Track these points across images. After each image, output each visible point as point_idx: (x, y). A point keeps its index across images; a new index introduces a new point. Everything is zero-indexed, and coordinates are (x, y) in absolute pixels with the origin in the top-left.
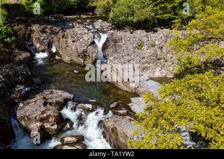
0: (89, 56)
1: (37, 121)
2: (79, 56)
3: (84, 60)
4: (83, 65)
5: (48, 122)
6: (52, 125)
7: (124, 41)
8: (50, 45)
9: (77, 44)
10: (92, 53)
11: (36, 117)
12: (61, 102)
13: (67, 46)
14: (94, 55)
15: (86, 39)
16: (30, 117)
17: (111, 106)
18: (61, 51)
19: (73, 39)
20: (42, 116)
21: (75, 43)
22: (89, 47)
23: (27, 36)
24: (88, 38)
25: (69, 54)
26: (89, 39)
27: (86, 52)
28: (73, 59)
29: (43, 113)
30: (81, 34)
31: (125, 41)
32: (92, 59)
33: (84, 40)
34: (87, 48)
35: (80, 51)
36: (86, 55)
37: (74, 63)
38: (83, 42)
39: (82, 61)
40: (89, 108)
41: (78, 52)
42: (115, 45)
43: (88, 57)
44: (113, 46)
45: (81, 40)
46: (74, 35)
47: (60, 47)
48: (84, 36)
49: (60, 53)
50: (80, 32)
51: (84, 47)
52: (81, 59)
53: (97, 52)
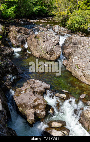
0: (54, 53)
1: (31, 108)
2: (47, 53)
3: (50, 57)
4: (49, 60)
5: (38, 108)
6: (42, 112)
7: (82, 44)
8: (23, 42)
9: (47, 43)
10: (57, 51)
11: (30, 105)
13: (38, 45)
14: (58, 53)
15: (53, 40)
16: (27, 104)
17: (81, 97)
18: (32, 48)
19: (44, 40)
20: (34, 104)
21: (45, 43)
22: (55, 47)
23: (5, 34)
25: (39, 50)
26: (55, 41)
27: (53, 50)
28: (41, 54)
29: (35, 101)
30: (50, 36)
31: (84, 44)
32: (57, 56)
33: (52, 41)
34: (54, 47)
35: (48, 49)
36: (52, 53)
37: (42, 58)
39: (49, 57)
40: (64, 97)
41: (47, 50)
42: (74, 47)
43: (54, 54)
44: (72, 46)
45: (49, 41)
46: (45, 37)
47: (32, 45)
48: (52, 38)
49: (31, 49)
50: (49, 35)
51: (51, 46)
52: (48, 55)
53: (60, 51)
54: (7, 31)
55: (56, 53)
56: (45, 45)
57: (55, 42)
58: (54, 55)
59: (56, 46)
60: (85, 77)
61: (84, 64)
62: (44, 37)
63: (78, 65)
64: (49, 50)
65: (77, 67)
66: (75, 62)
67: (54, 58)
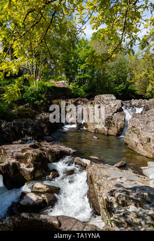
0: (114, 124)
1: (13, 157)
3: (108, 129)
4: (106, 134)
6: (28, 167)
10: (118, 120)
11: (13, 153)
12: (55, 152)
14: (119, 123)
15: (113, 105)
16: (7, 151)
20: (20, 154)
24: (115, 104)
26: (116, 106)
27: (112, 119)
29: (23, 151)
30: (107, 100)
32: (118, 127)
33: (110, 106)
34: (113, 115)
36: (111, 123)
37: (98, 133)
38: (109, 108)
39: (106, 130)
43: (113, 125)
45: (106, 106)
48: (110, 103)
50: (106, 98)
51: (109, 113)
52: (105, 127)
53: (123, 119)
55: (116, 123)
58: (114, 127)
59: (116, 112)
60: (142, 145)
61: (142, 124)
62: (99, 102)
63: (134, 127)
64: (105, 118)
65: (133, 131)
66: (130, 124)
67: (113, 131)
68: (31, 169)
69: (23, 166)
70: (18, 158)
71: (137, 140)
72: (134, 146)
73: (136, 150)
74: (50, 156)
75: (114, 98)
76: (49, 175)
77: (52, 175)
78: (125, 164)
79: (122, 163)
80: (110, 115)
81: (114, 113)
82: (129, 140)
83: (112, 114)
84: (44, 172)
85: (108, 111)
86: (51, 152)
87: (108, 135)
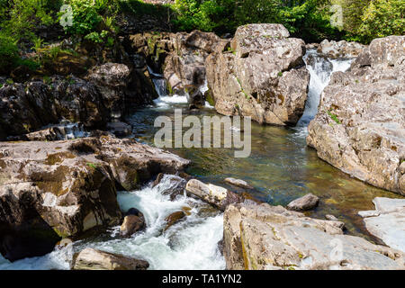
0: (280, 97)
1: (21, 176)
2: (255, 95)
3: (266, 109)
4: (261, 120)
5: (57, 191)
6: (65, 203)
7: (389, 57)
9: (254, 61)
10: (291, 89)
11: (22, 166)
12: (137, 164)
13: (232, 72)
14: (294, 96)
15: (280, 51)
16: (8, 159)
18: (218, 90)
19: (244, 49)
20: (44, 167)
21: (248, 59)
22: (285, 74)
23: (156, 59)
24: (286, 50)
25: (233, 92)
26: (288, 53)
27: (276, 86)
28: (240, 106)
30: (267, 38)
31: (394, 54)
32: (289, 106)
33: (274, 53)
34: (280, 75)
35: (257, 82)
36: (273, 95)
38: (271, 58)
39: (261, 111)
41: (252, 84)
43: (279, 101)
45: (265, 53)
46: (250, 39)
47: (216, 77)
48: (275, 45)
49: (215, 95)
50: (265, 34)
51: (271, 71)
52: (259, 105)
53: (305, 87)
54: (163, 51)
55: (285, 95)
56: (248, 64)
57: (288, 56)
58: (281, 104)
59: (288, 70)
60: (357, 152)
61: (358, 99)
62: (247, 41)
63: (337, 107)
64: (260, 84)
65: (334, 117)
66: (328, 99)
67: (279, 115)
68: (72, 210)
69: (50, 200)
70: (36, 178)
71: (344, 141)
72: (335, 153)
73: (339, 166)
74: (123, 175)
75: (284, 33)
76: (121, 224)
77: (128, 224)
78: (318, 202)
79: (311, 199)
80: (274, 75)
81: (283, 71)
82: (321, 138)
83: (277, 72)
84: (107, 216)
85: (269, 66)
86: (126, 163)
87: (265, 124)
